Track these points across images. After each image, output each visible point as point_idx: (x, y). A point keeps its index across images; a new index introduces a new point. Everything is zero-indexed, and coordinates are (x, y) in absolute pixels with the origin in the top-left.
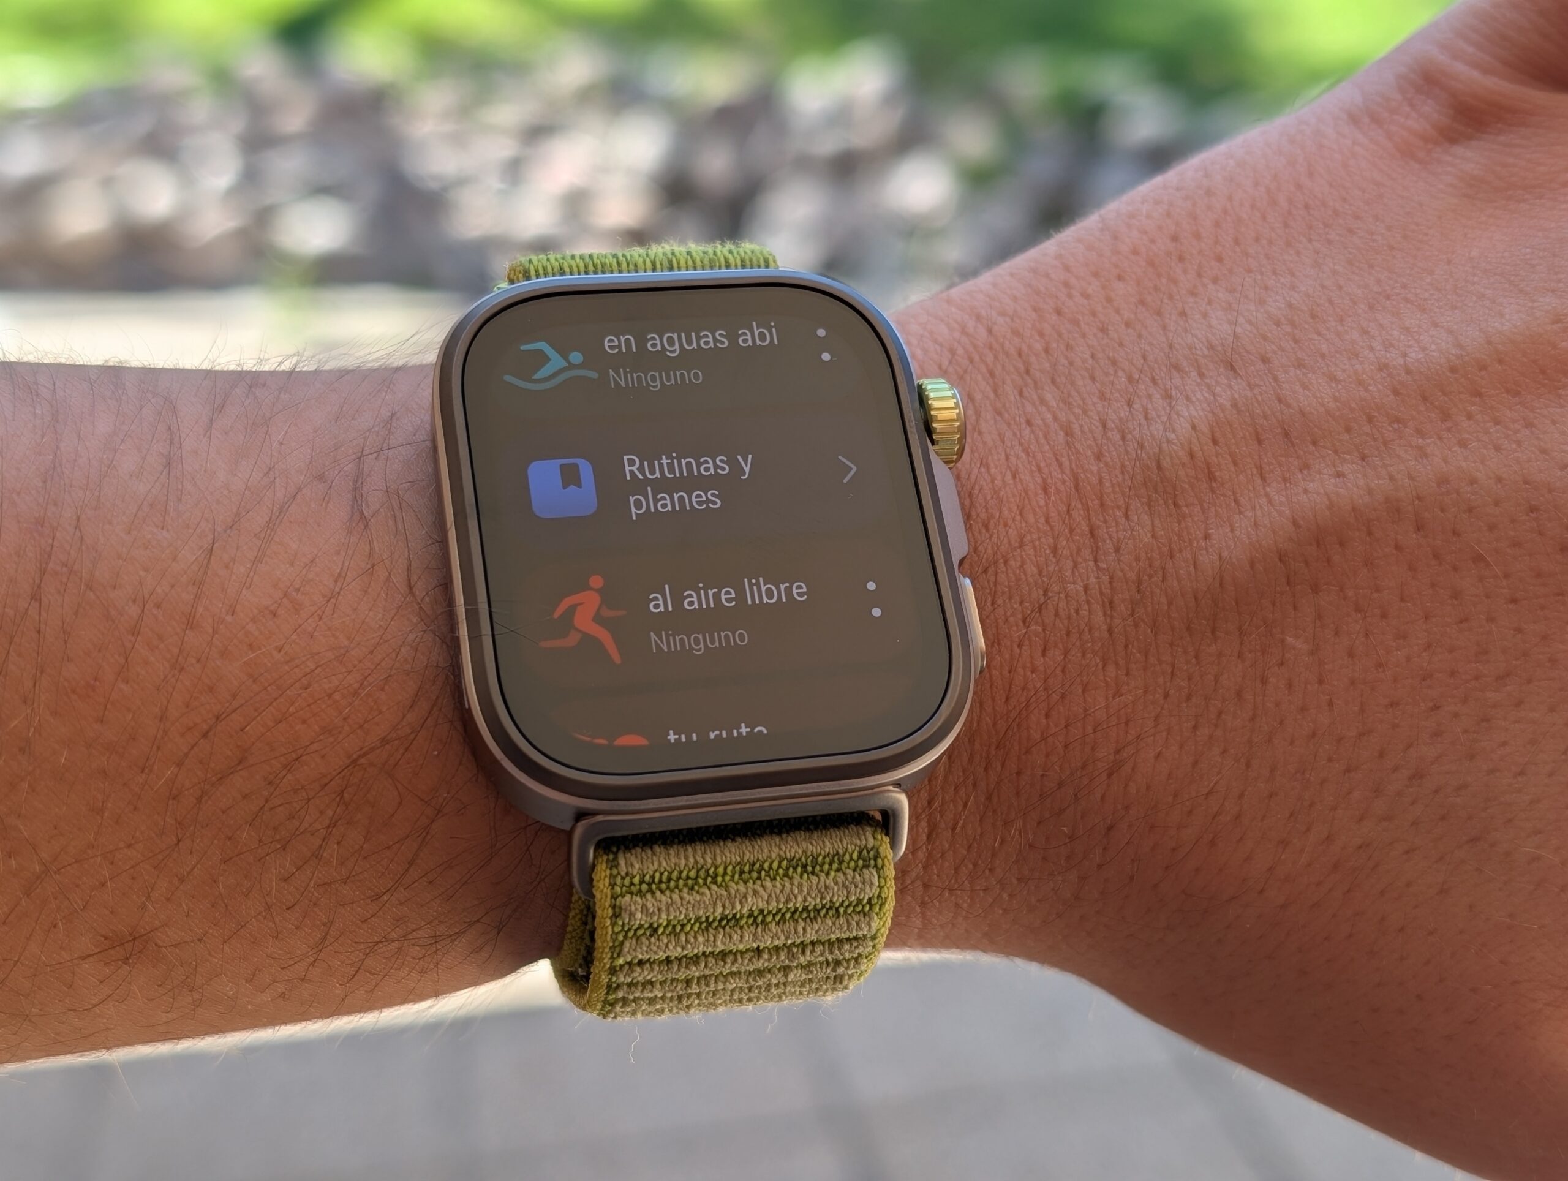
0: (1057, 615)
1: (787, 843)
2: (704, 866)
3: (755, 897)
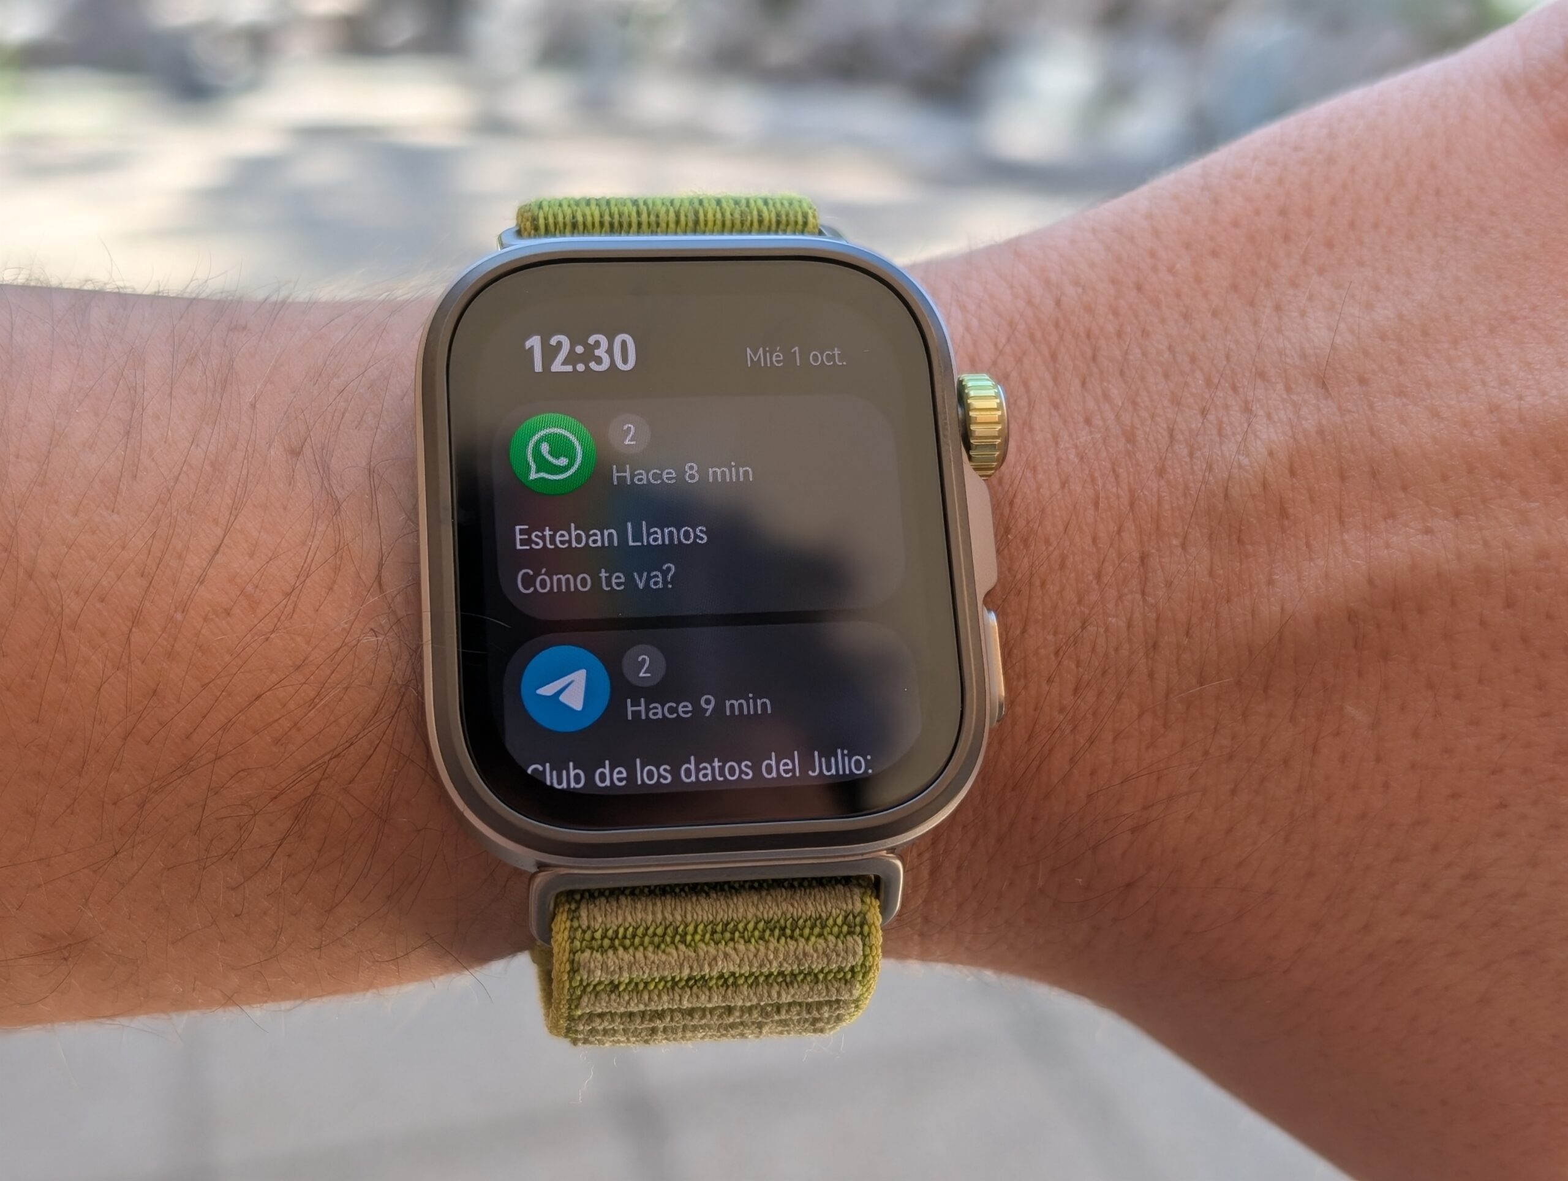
1: (766, 903)
2: (673, 923)
3: (726, 960)
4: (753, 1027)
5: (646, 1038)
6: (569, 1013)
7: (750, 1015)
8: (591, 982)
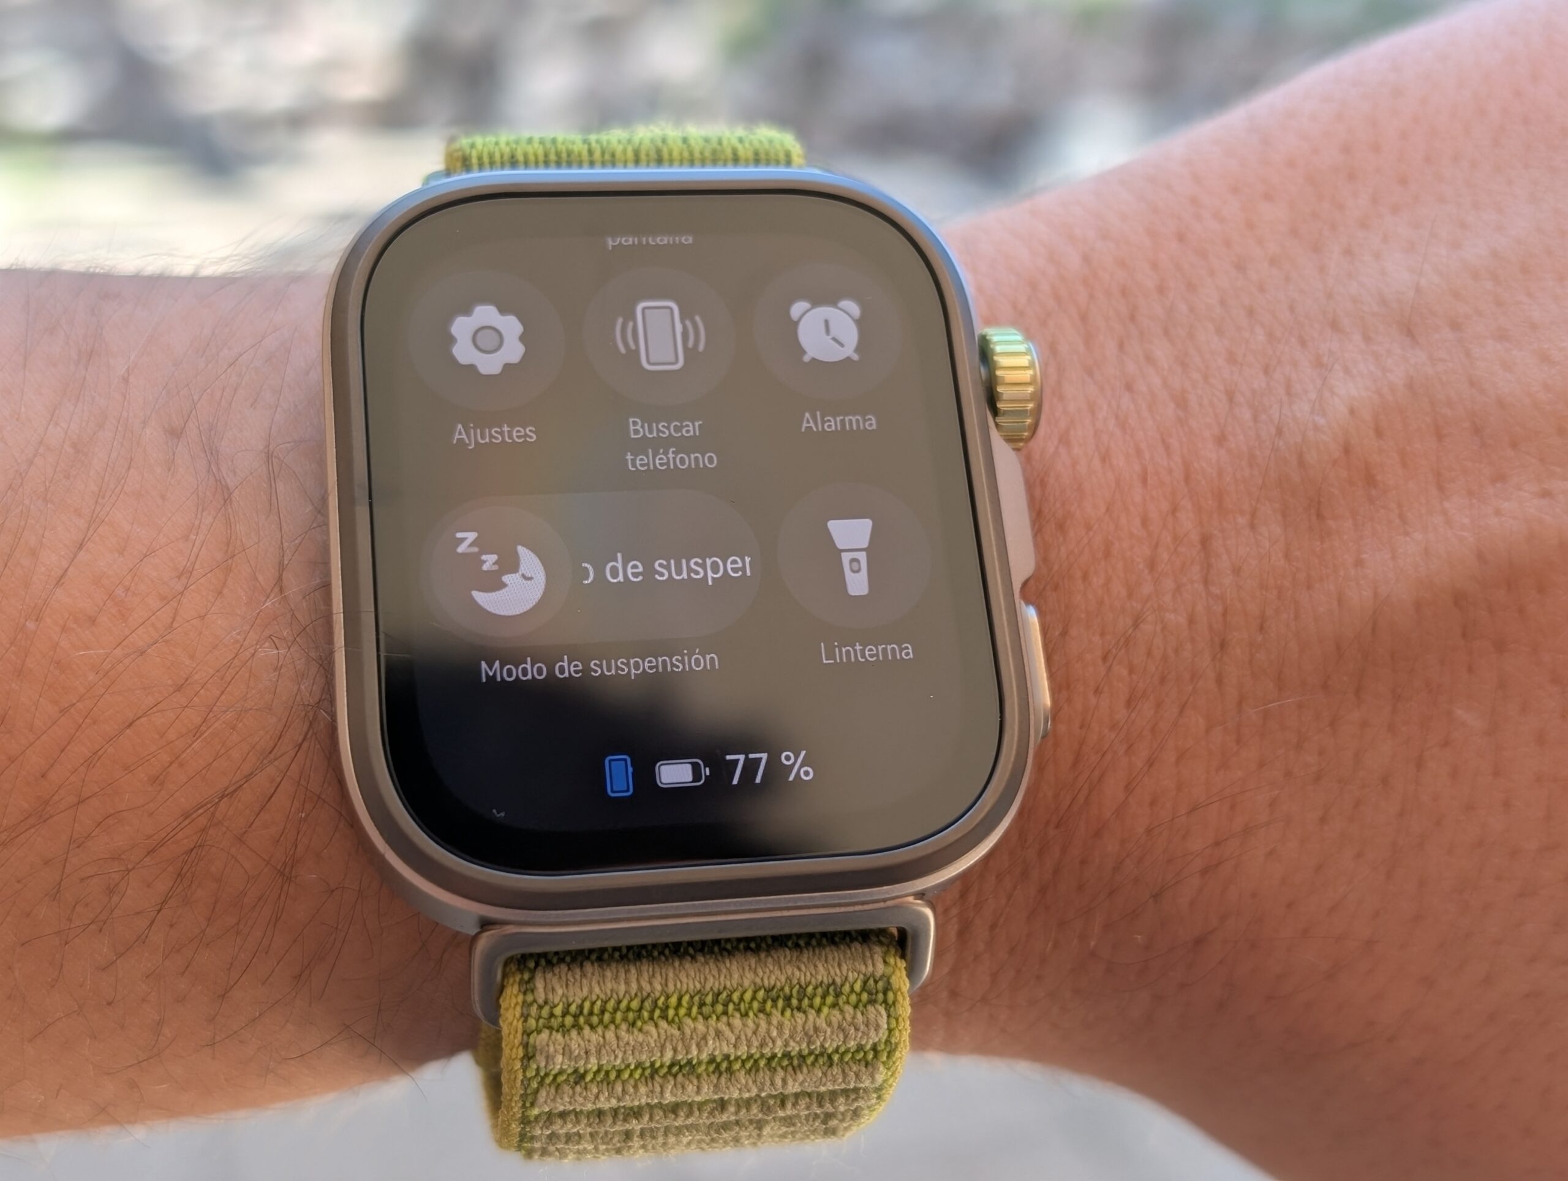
0: (1149, 654)
1: (766, 965)
2: (652, 994)
3: (719, 1038)
4: (751, 1128)
5: (619, 1145)
6: (523, 1112)
7: (748, 1110)
8: (551, 1070)
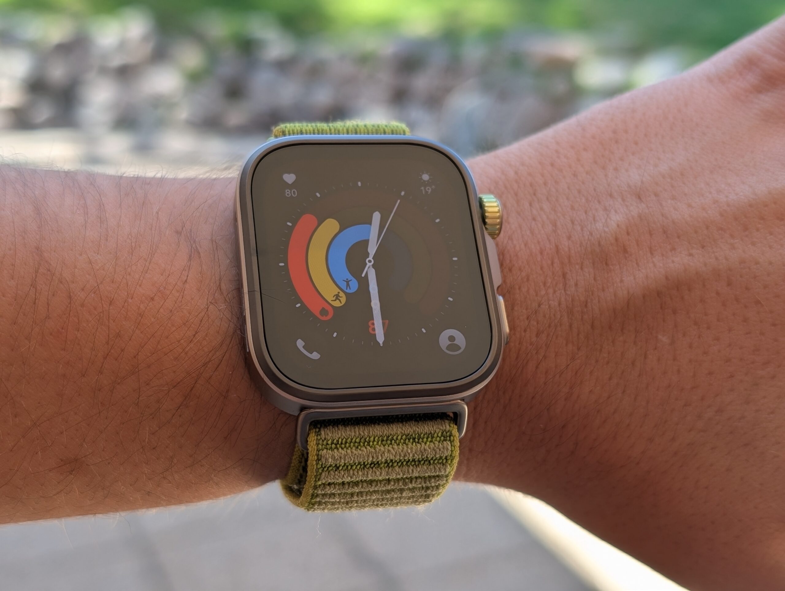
0: (544, 316)
1: (406, 427)
2: (364, 437)
5: (348, 500)
6: (315, 483)
7: (398, 484)
8: (327, 465)
